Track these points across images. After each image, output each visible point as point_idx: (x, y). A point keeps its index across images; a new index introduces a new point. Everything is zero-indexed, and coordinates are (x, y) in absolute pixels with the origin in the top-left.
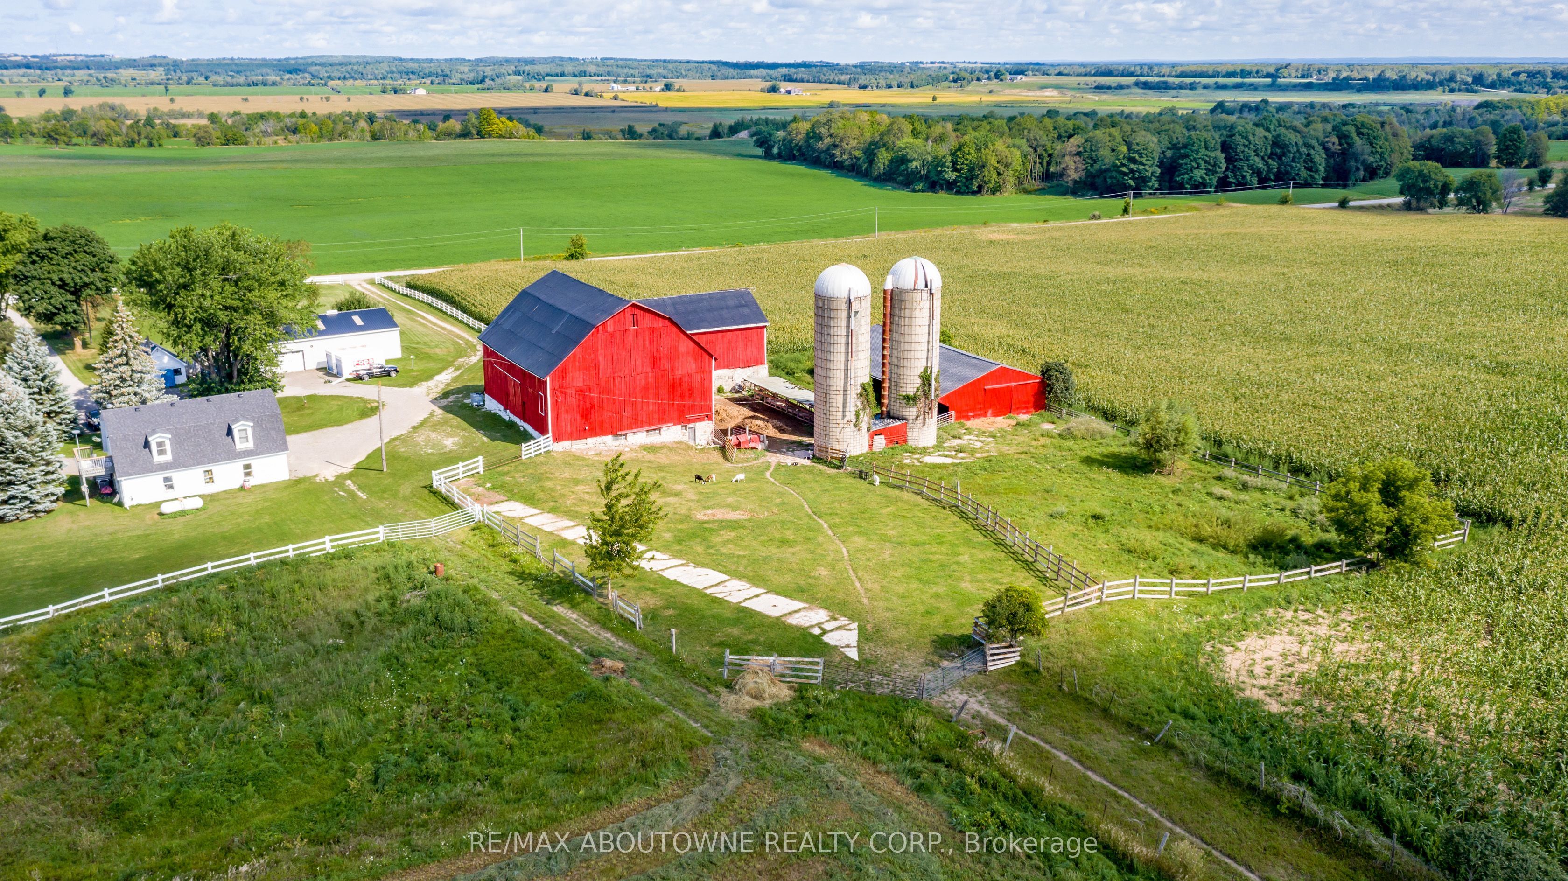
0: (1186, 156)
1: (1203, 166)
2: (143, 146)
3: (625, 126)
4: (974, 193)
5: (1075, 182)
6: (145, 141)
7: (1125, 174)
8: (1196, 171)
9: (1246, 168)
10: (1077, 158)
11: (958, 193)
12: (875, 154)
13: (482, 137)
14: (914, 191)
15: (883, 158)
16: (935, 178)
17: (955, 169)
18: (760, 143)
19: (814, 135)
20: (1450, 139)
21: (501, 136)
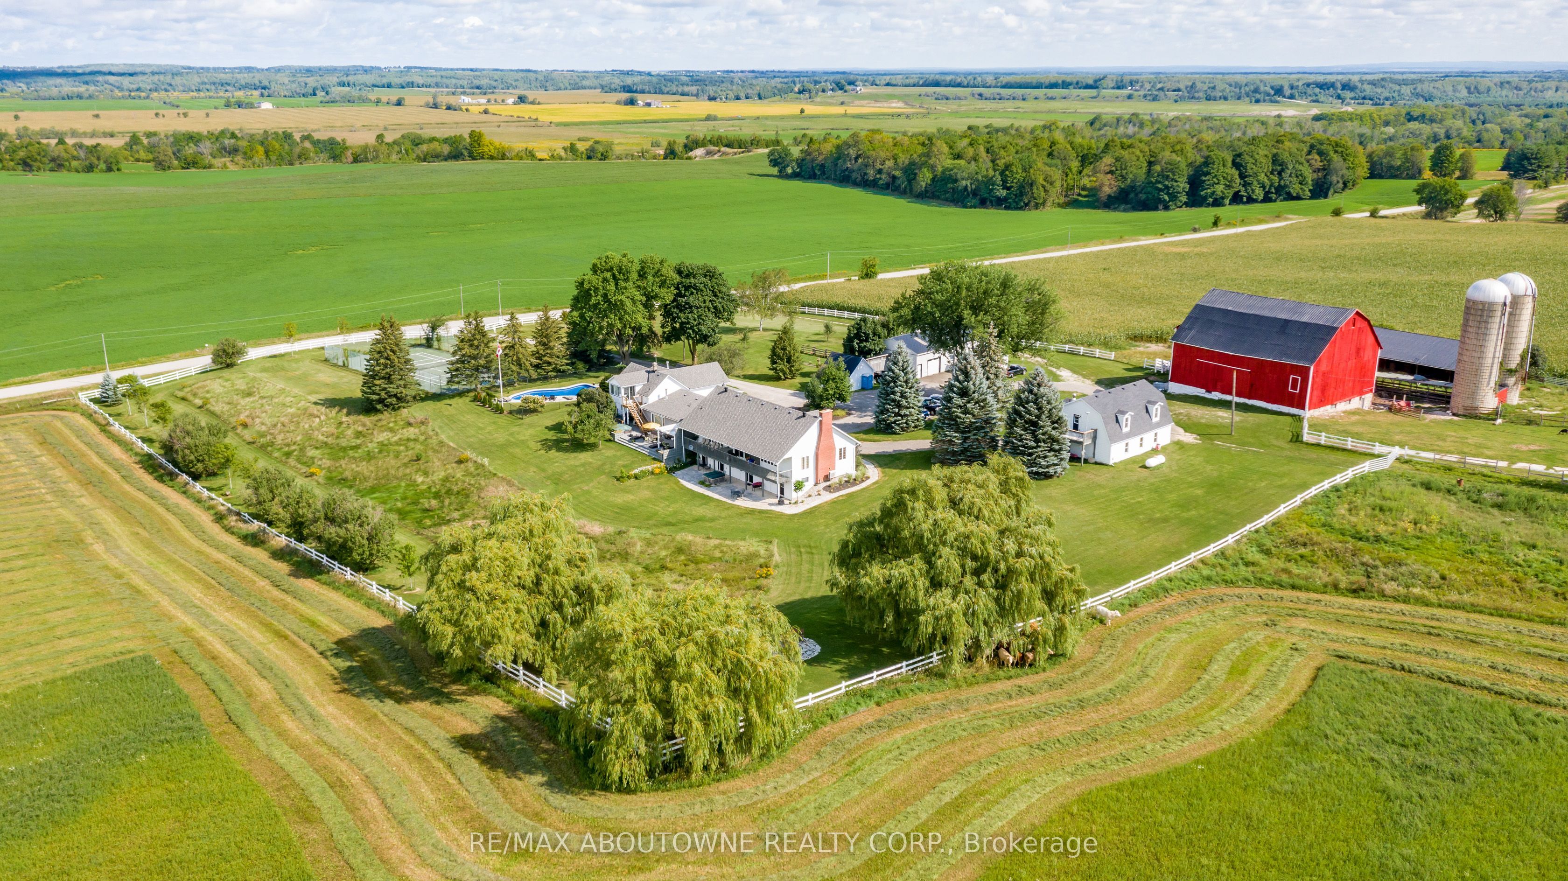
0: (1208, 173)
1: (1222, 181)
2: (101, 171)
3: (567, 144)
4: (1021, 208)
5: (1109, 196)
6: (103, 166)
7: (1161, 190)
8: (1217, 186)
9: (1255, 183)
10: (1109, 176)
11: (1007, 208)
12: (916, 174)
13: (474, 159)
14: (965, 207)
15: (925, 177)
16: (986, 195)
17: (1005, 187)
18: (774, 163)
19: (840, 153)
20: (1389, 154)
21: (492, 158)
